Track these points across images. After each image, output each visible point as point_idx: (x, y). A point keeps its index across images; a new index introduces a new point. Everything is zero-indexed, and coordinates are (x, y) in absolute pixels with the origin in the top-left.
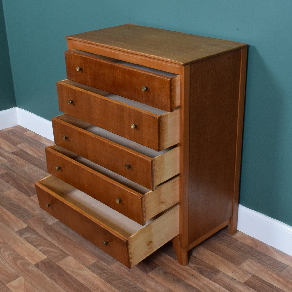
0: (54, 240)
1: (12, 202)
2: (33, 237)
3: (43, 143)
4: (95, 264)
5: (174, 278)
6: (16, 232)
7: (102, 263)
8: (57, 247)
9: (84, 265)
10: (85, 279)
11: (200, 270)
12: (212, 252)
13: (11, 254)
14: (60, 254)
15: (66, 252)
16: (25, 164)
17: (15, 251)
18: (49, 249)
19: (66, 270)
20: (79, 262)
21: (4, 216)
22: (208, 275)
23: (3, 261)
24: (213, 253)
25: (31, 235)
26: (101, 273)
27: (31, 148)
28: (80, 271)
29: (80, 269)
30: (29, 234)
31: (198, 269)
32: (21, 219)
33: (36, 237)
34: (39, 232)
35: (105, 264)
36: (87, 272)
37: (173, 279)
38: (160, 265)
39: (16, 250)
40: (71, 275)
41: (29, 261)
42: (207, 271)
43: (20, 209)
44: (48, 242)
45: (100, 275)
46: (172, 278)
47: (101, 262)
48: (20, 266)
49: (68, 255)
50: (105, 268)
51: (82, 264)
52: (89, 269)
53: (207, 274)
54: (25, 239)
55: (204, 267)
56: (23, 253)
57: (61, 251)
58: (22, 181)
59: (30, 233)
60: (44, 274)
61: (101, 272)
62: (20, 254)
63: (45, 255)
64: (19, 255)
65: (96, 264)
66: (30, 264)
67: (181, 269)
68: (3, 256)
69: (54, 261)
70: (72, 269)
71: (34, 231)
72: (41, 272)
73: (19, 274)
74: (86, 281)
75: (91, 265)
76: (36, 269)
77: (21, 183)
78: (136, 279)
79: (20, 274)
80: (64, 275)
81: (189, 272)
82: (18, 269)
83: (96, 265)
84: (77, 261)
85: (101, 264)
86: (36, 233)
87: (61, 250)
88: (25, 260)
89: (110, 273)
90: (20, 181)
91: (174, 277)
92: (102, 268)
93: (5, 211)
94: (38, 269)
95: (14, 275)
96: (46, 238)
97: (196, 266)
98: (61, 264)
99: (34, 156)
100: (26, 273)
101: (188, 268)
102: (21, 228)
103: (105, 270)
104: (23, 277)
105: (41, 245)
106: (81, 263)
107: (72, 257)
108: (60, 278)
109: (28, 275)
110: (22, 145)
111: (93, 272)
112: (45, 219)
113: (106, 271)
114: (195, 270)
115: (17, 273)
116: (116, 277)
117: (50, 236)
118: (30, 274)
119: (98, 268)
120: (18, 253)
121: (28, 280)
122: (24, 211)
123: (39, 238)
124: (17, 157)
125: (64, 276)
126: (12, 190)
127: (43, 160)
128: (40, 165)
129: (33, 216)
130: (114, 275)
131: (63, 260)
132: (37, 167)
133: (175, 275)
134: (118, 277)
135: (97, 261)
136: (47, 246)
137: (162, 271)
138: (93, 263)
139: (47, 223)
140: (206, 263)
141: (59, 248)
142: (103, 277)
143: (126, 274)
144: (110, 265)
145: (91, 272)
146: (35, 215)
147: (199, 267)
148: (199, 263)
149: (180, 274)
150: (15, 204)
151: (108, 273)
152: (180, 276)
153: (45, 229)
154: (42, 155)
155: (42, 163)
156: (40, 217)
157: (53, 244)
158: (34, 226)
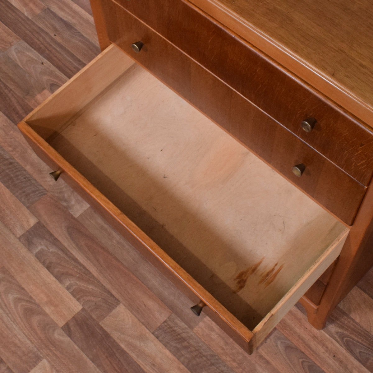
2: (51, 253)
4: (165, 324)
6: (19, 238)
7: (178, 322)
8: (97, 280)
9: (148, 329)
10: (154, 365)
11: (346, 340)
12: (365, 292)
13: (19, 299)
14: (103, 299)
15: (114, 293)
16: (10, 39)
17: (24, 289)
18: (84, 287)
19: (118, 341)
20: (139, 320)
22: (360, 352)
23: (8, 318)
24: (366, 296)
25: (47, 248)
26: (178, 350)
28: (142, 344)
29: (142, 338)
30: (42, 243)
31: (342, 339)
32: (23, 203)
33: (56, 251)
34: (60, 239)
35: (183, 324)
36: (155, 345)
37: (303, 362)
38: (277, 327)
39: (26, 289)
40: (128, 353)
41: (52, 317)
42: (358, 343)
43: (18, 173)
44: (79, 267)
45: (176, 352)
46: (301, 360)
47: (176, 320)
48: (39, 332)
49: (118, 300)
50: (184, 335)
51: (144, 327)
52: (157, 338)
53: (358, 350)
54: (39, 256)
55: (352, 333)
56: (40, 297)
58: (10, 90)
59: (45, 241)
60: (82, 353)
61: (178, 346)
62: (34, 300)
63: (78, 300)
64: (33, 301)
65: (168, 325)
66: (54, 326)
67: (315, 337)
68: (6, 306)
69: (95, 317)
70: (127, 338)
71: (51, 235)
72: (76, 347)
73: (39, 353)
74: (156, 369)
75: (160, 328)
76: (67, 339)
77: (10, 95)
78: (239, 364)
79: (42, 354)
80: (117, 355)
81: (327, 348)
82: (35, 339)
83: (169, 328)
84: (135, 316)
85: (176, 323)
86: (55, 242)
87: (105, 289)
88: (46, 315)
89: (193, 349)
90: (6, 91)
91: (304, 359)
92: (179, 335)
94: (71, 340)
95: (30, 354)
96: (74, 254)
97: (338, 332)
98: (107, 324)
99: (23, 14)
100: (51, 350)
102: (27, 228)
103: (186, 341)
104: (47, 359)
105: (68, 275)
106: (143, 324)
107: (125, 306)
108: (110, 362)
109: (56, 355)
111: (165, 346)
112: (66, 201)
113: (187, 344)
114: (338, 342)
115: (35, 349)
116: (205, 359)
117: (79, 248)
118: (57, 353)
119: (172, 334)
120: (31, 298)
121: (57, 368)
122: (25, 178)
123: (60, 253)
125: (117, 358)
127: (41, 26)
128: (38, 42)
129: (44, 194)
130: (200, 353)
131: (111, 314)
132: (33, 48)
133: (304, 353)
134: (208, 360)
135: (169, 318)
136: (78, 278)
137: (282, 343)
138: (163, 321)
139: (71, 213)
140: (356, 323)
141: (99, 282)
142: (182, 359)
143: (222, 351)
144: (191, 328)
145: (162, 345)
146: (48, 191)
147: (345, 333)
148: (344, 323)
149: (313, 351)
150: (7, 159)
151: (191, 347)
152: (313, 355)
153: (68, 228)
154: (38, 11)
155: (41, 36)
156: (56, 195)
157: (88, 270)
158: (48, 222)
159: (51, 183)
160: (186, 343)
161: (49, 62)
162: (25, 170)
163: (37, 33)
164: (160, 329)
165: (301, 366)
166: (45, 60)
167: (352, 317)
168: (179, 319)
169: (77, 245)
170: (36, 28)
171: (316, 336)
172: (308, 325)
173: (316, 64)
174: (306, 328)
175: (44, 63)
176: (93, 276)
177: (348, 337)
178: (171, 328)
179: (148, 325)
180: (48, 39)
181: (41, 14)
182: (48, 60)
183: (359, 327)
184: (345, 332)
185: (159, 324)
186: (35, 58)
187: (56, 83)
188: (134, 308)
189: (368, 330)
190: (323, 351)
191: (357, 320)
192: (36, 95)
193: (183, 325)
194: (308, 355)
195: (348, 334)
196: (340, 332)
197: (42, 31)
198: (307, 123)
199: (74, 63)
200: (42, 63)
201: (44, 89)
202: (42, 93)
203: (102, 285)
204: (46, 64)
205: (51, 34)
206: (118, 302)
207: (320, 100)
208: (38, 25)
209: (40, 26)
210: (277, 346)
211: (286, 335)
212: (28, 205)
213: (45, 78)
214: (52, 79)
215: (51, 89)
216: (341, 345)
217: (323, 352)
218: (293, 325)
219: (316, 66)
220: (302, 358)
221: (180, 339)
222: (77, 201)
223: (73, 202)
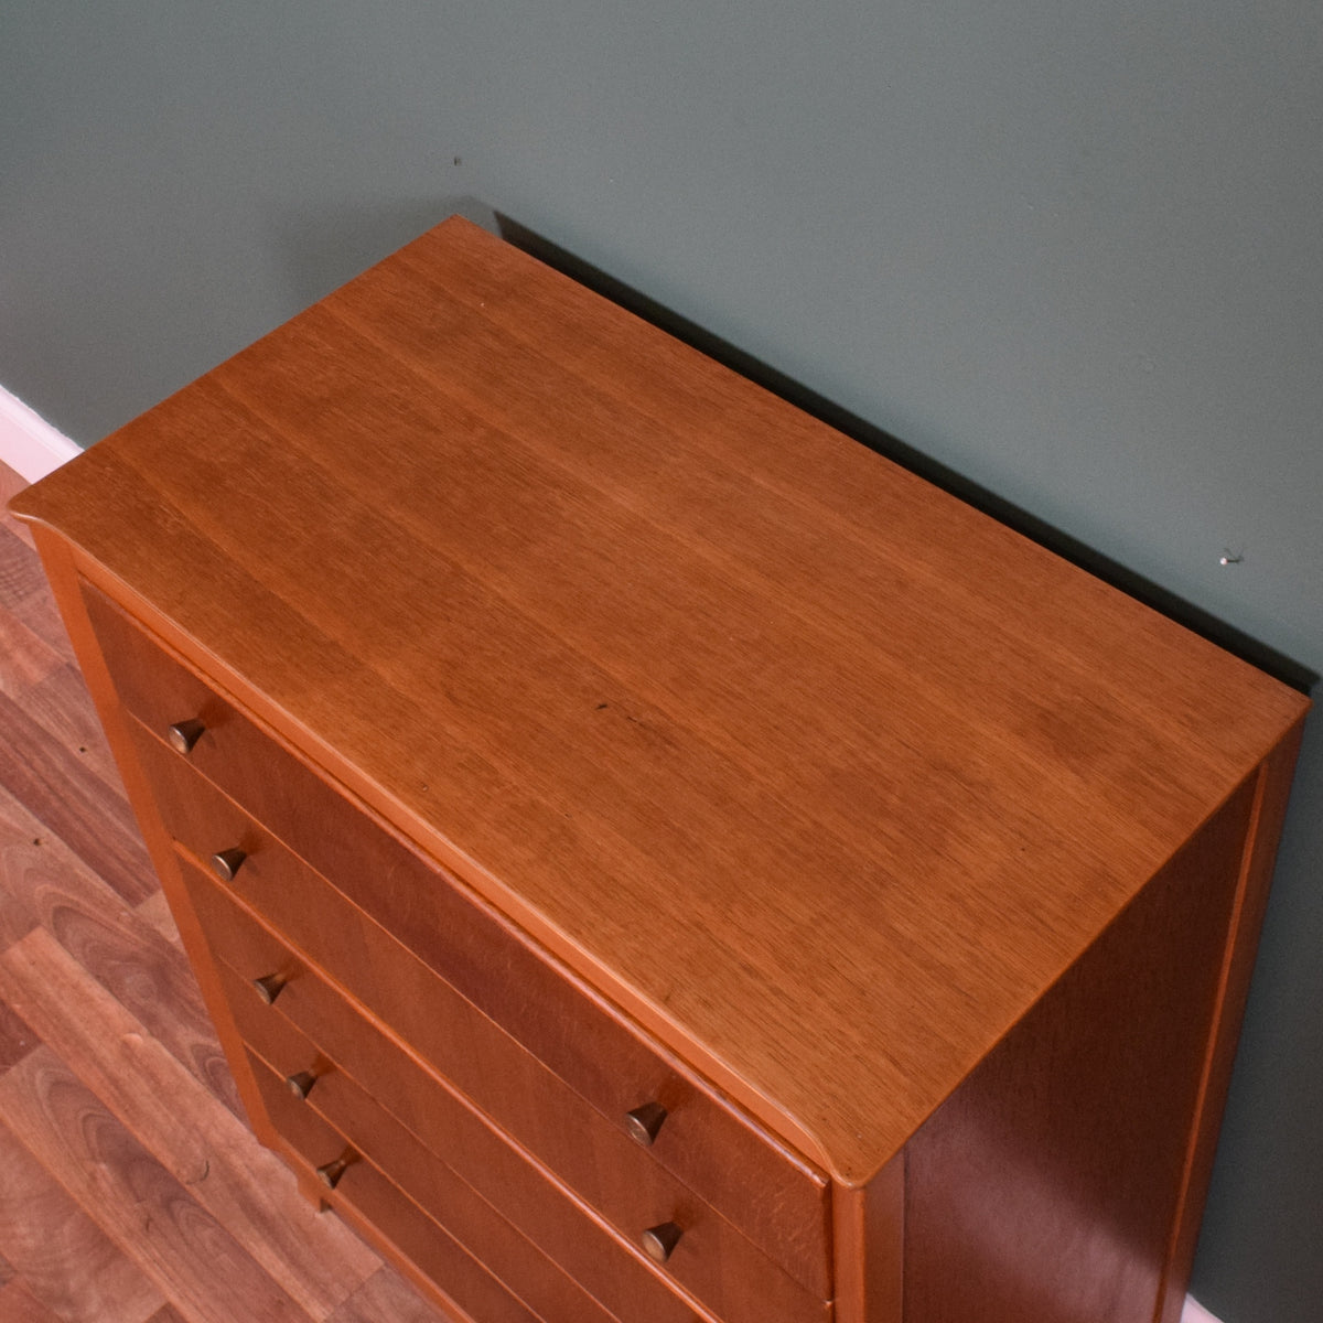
127: (43, 720)
128: (30, 774)
132: (12, 792)
146: (16, 1272)
154: (36, 674)
155: (39, 753)
156: (42, 1282)
159: (30, 1243)
161: (56, 838)
163: (30, 743)
166: (45, 832)
170: (26, 729)
175: (42, 841)
180: (60, 765)
181: (47, 682)
182: (52, 830)
186: (15, 824)
187: (70, 905)
192: (9, 947)
197: (47, 736)
199: (134, 838)
200: (37, 842)
201: (33, 925)
202: (25, 939)
204: (47, 843)
205: (70, 747)
208: (36, 718)
209: (41, 722)
213: (41, 889)
214: (60, 891)
215: (55, 924)
222: (108, 1302)
223: (93, 1308)
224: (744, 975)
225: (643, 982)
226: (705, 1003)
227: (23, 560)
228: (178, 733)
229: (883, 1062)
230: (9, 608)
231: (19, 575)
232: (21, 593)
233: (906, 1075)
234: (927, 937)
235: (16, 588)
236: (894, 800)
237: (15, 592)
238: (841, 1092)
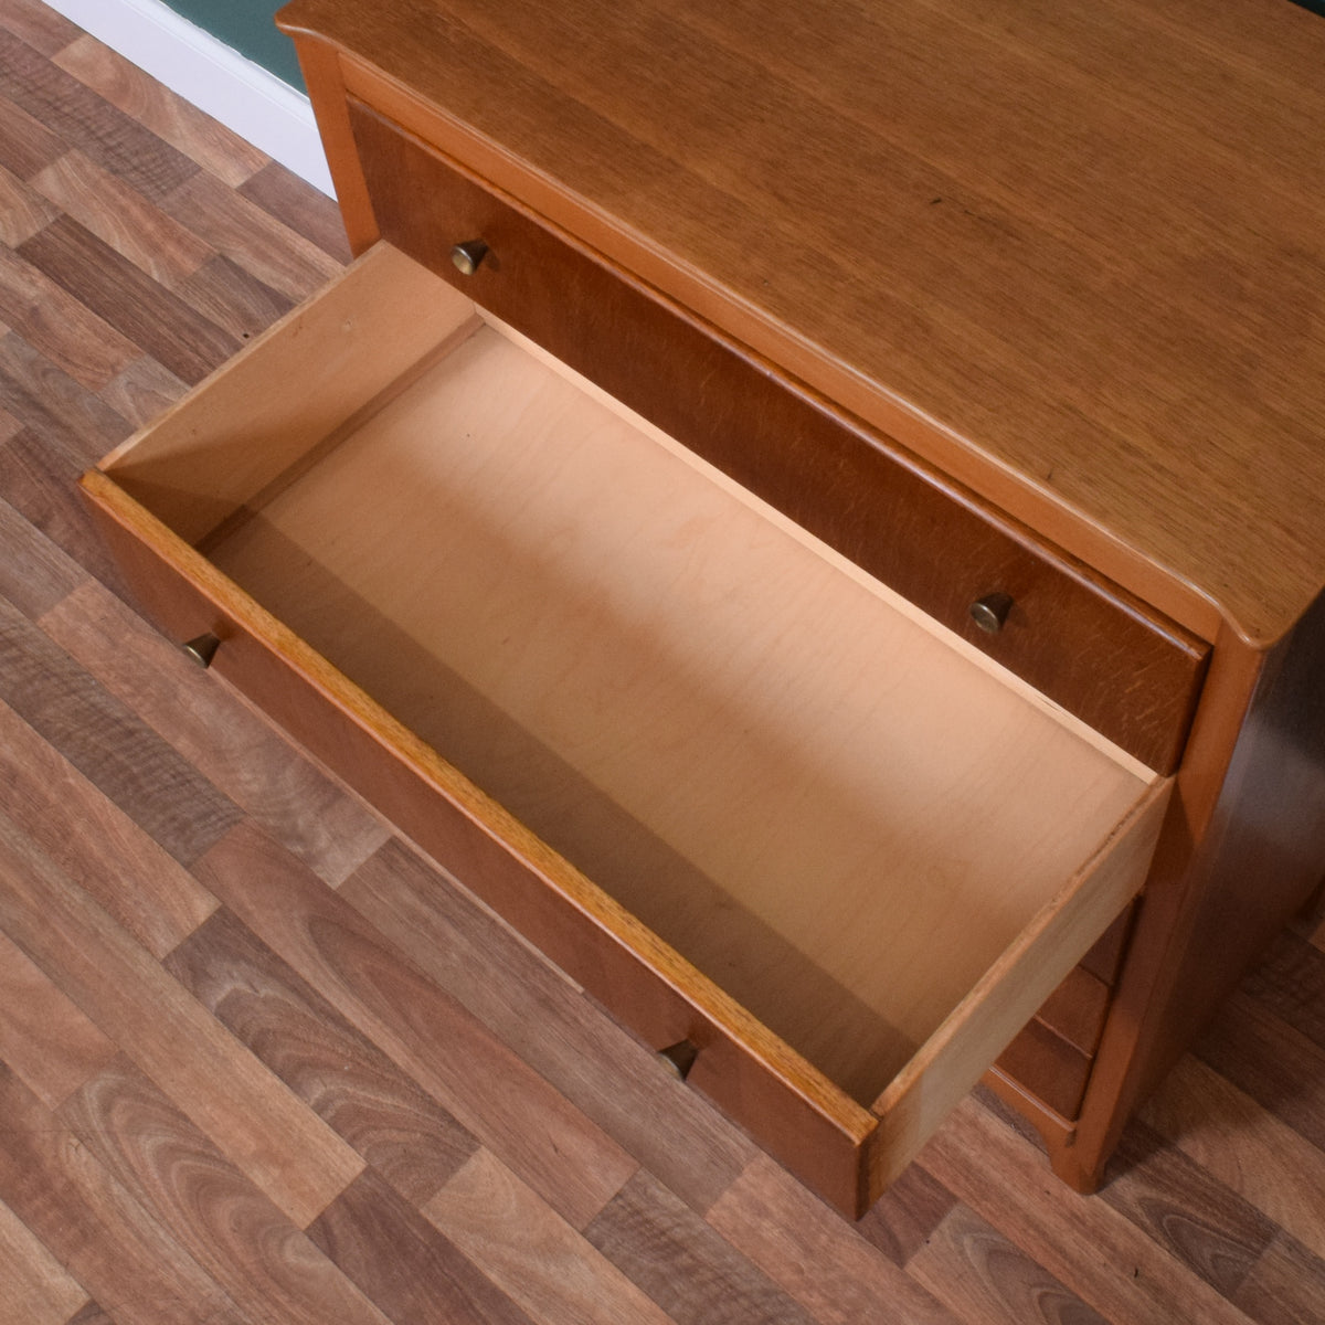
0: (379, 1022)
1: (97, 699)
2: (265, 1001)
3: (180, 147)
4: (620, 1202)
5: (1046, 1294)
6: (165, 963)
7: (658, 1192)
8: (407, 1077)
9: (567, 1221)
11: (1169, 1221)
12: (1219, 1070)
13: (173, 1149)
14: (427, 1135)
15: (460, 1114)
16: (113, 354)
17: (186, 1118)
18: (368, 1100)
19: (479, 1263)
20: (539, 1193)
21: (79, 827)
22: (1215, 1257)
23: (143, 1210)
25: (252, 986)
26: (664, 1280)
27: (124, 201)
28: (553, 1269)
29: (550, 1248)
30: (235, 974)
31: (1159, 1219)
32: (173, 853)
33: (279, 995)
34: (290, 957)
35: (675, 1198)
36: (593, 1270)
37: (1042, 1297)
38: (959, 1194)
39: (193, 1117)
40: (510, 1299)
41: (276, 1199)
42: (1207, 1231)
43: (152, 762)
44: (350, 1039)
45: (656, 1287)
46: (1037, 1292)
47: (653, 1190)
48: (236, 1246)
49: (473, 1137)
50: (679, 1234)
51: (554, 1213)
52: (598, 1246)
53: (1207, 1253)
54: (226, 1015)
55: (1188, 1201)
56: (236, 1141)
57: (433, 1114)
59: (244, 965)
60: (371, 1306)
61: (663, 1267)
62: (217, 1149)
63: (352, 1141)
64: (215, 1154)
65: (630, 1205)
66: (279, 1226)
67: (1075, 1219)
68: (133, 1172)
69: (405, 1194)
70: (509, 1254)
71: (262, 947)
72: (352, 1288)
73: (240, 1313)
75: (605, 1215)
76: (323, 1265)
78: (848, 1314)
79: (249, 1314)
80: (478, 1306)
81: (1113, 1248)
82: (228, 1270)
83: (631, 1215)
84: (523, 1179)
85: (653, 1199)
86: (275, 967)
87: (431, 1104)
88: (255, 1193)
89: (709, 1275)
91: (1045, 1290)
92: (663, 1233)
93: (71, 781)
94: (335, 1268)
95: (215, 1319)
96: (334, 1001)
97: (1145, 1198)
98: (443, 1211)
99: (149, 277)
100: (276, 1304)
101: (1108, 1207)
102: (188, 927)
103: (686, 1251)
105: (314, 1066)
106: (553, 1205)
107: (495, 1153)
109: (292, 1318)
110: (62, 179)
111: (623, 1272)
112: (300, 839)
113: (690, 1261)
114: (1146, 1230)
115: (229, 1301)
116: (745, 1303)
117: (351, 984)
118: (296, 1310)
119: (641, 1234)
120: (209, 1143)
122: (174, 777)
123: (292, 1001)
124: (59, 292)
125: (479, 1315)
126: (78, 593)
127: (203, 309)
128: (197, 360)
129: (235, 822)
130: (731, 1287)
131: (453, 1181)
132: (181, 377)
133: (1046, 1270)
134: (757, 1306)
135: (632, 1183)
136: (350, 1073)
137: (975, 1241)
138: (612, 1194)
139: (320, 875)
140: (1197, 1168)
141: (413, 1083)
142: (676, 1308)
143: (795, 1278)
144: (701, 1210)
145: (613, 1267)
146: (245, 813)
147: (1165, 1200)
148: (1160, 1171)
149: (1071, 1262)
150: (118, 721)
151: (701, 1271)
152: (1072, 1275)
153: (312, 924)
154: (190, 266)
155: (203, 339)
156: (271, 822)
157: (376, 1048)
158: (251, 907)
159: (255, 787)
160: (685, 1256)
162: (174, 752)
163: (192, 331)
164: (606, 1218)
165: (1038, 1309)
167: (1184, 1149)
168: (661, 1184)
169: (341, 973)
170: (187, 318)
171: (1079, 1214)
172: (1054, 1183)
173: (1003, 450)
174: (1048, 1193)
176: (394, 1065)
177: (1173, 1213)
178: (638, 1212)
179: (566, 1209)
180: (224, 349)
181: (202, 273)
183: (1207, 1180)
184: (1167, 1199)
185: (601, 1205)
188: (521, 1157)
189: (1236, 1188)
190: (1102, 1259)
191: (1201, 1159)
193: (674, 1202)
194: (1058, 1275)
195: (1176, 1203)
196: (1150, 1199)
197: (208, 324)
198: (985, 608)
203: (423, 1092)
205: (233, 334)
206: (473, 1142)
207: (1017, 547)
208: (195, 307)
209: (201, 311)
210: (962, 1253)
211: (988, 1217)
212: (187, 857)
216: (1156, 1240)
217: (1102, 1261)
218: (1008, 1185)
219: (1001, 457)
220: (1041, 1285)
221: (667, 1246)
222: (336, 838)
223: (323, 842)
224: (1123, 454)
225: (1022, 463)
226: (1089, 481)
227: (162, 156)
228: (463, 252)
229: (1276, 532)
230: (155, 202)
231: (159, 170)
232: (164, 187)
233: (1303, 544)
234: (1303, 414)
235: (159, 183)
236: (1249, 285)
237: (158, 187)
238: (1238, 560)
